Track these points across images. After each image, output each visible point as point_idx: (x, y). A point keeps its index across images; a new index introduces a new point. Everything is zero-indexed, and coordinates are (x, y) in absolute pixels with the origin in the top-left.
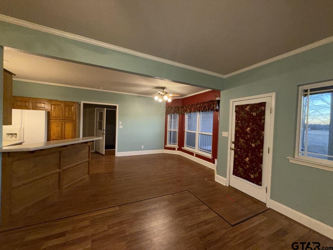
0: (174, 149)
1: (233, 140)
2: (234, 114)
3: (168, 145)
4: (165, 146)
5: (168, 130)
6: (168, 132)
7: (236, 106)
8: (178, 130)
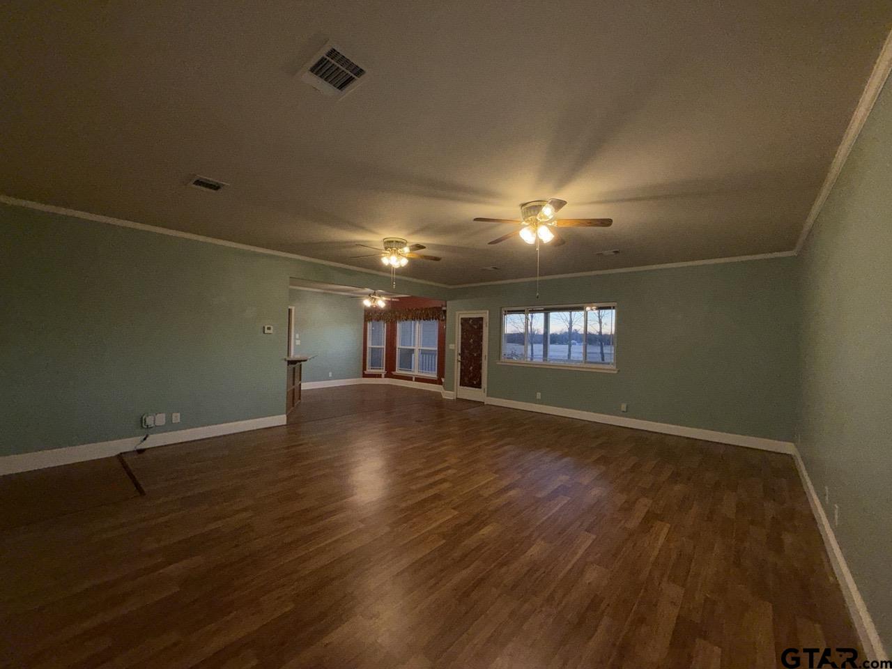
0: (379, 376)
1: (460, 352)
2: (460, 326)
3: (369, 371)
4: (364, 373)
5: (369, 345)
6: (368, 349)
7: (462, 319)
8: (385, 347)
